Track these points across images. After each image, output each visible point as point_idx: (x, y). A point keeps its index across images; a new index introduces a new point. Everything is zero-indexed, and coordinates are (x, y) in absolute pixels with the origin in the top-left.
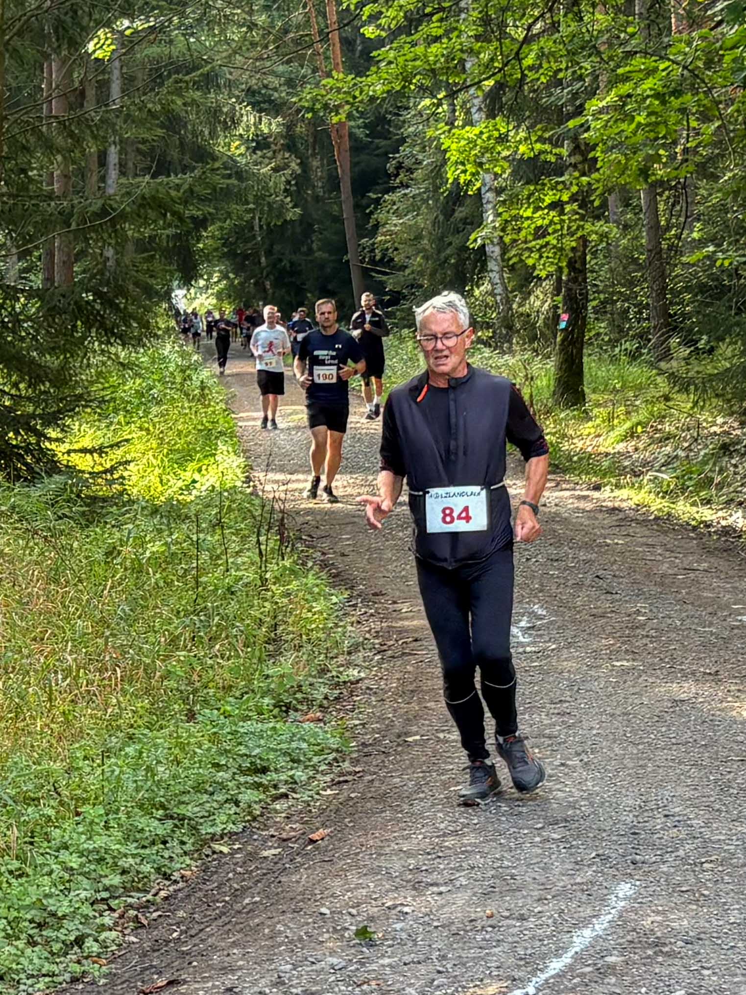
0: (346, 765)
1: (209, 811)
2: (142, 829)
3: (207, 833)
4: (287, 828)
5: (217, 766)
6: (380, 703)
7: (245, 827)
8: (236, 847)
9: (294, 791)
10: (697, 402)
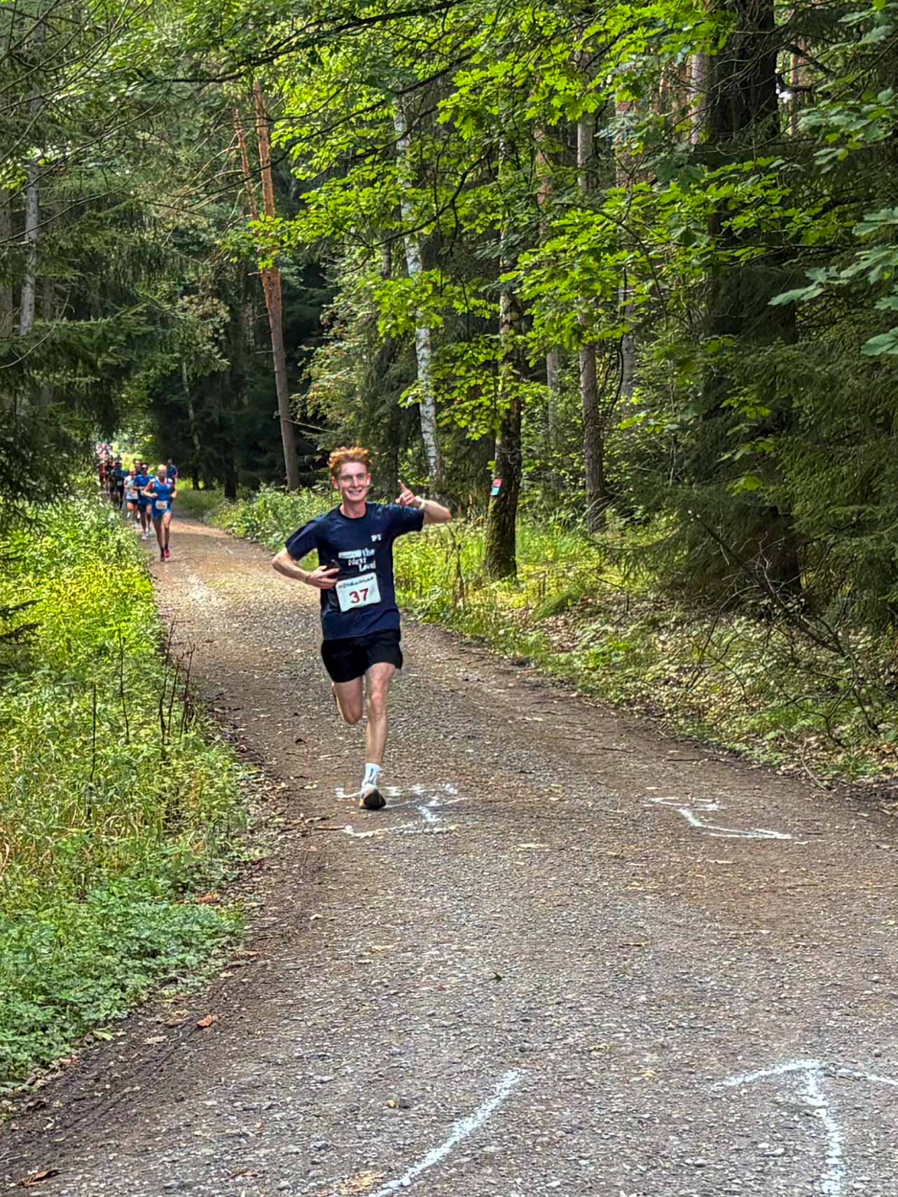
0: (240, 950)
1: (93, 997)
2: (21, 1015)
3: (90, 1020)
4: (174, 1014)
5: (105, 950)
6: (280, 885)
7: (130, 1013)
8: (119, 1034)
9: (184, 975)
10: (628, 574)
